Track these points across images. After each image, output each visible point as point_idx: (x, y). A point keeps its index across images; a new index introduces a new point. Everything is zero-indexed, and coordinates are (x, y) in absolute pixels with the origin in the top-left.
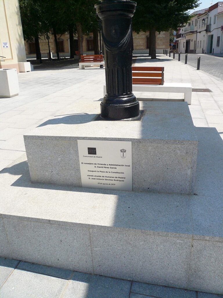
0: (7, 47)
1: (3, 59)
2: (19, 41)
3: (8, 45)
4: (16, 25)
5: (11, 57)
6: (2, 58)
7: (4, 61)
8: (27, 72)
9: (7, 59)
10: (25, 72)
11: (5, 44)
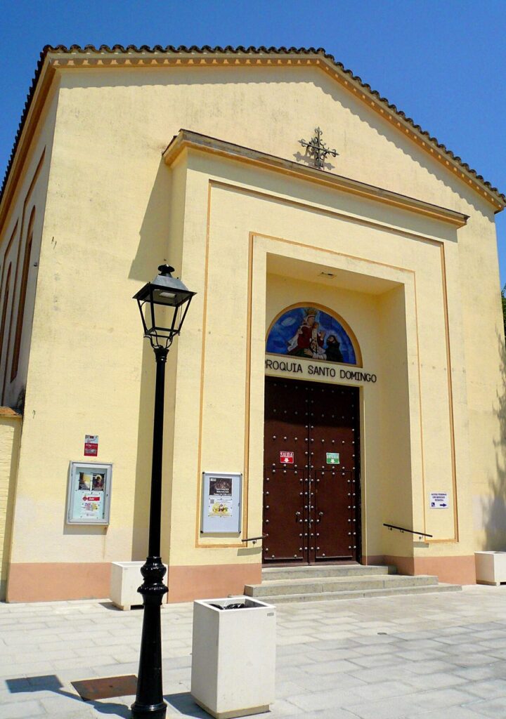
0: (444, 505)
1: (422, 540)
2: (498, 486)
3: (448, 500)
4: (494, 442)
5: (452, 536)
6: (421, 536)
7: (426, 545)
8: (502, 583)
9: (436, 542)
10: (493, 584)
11: (439, 497)
